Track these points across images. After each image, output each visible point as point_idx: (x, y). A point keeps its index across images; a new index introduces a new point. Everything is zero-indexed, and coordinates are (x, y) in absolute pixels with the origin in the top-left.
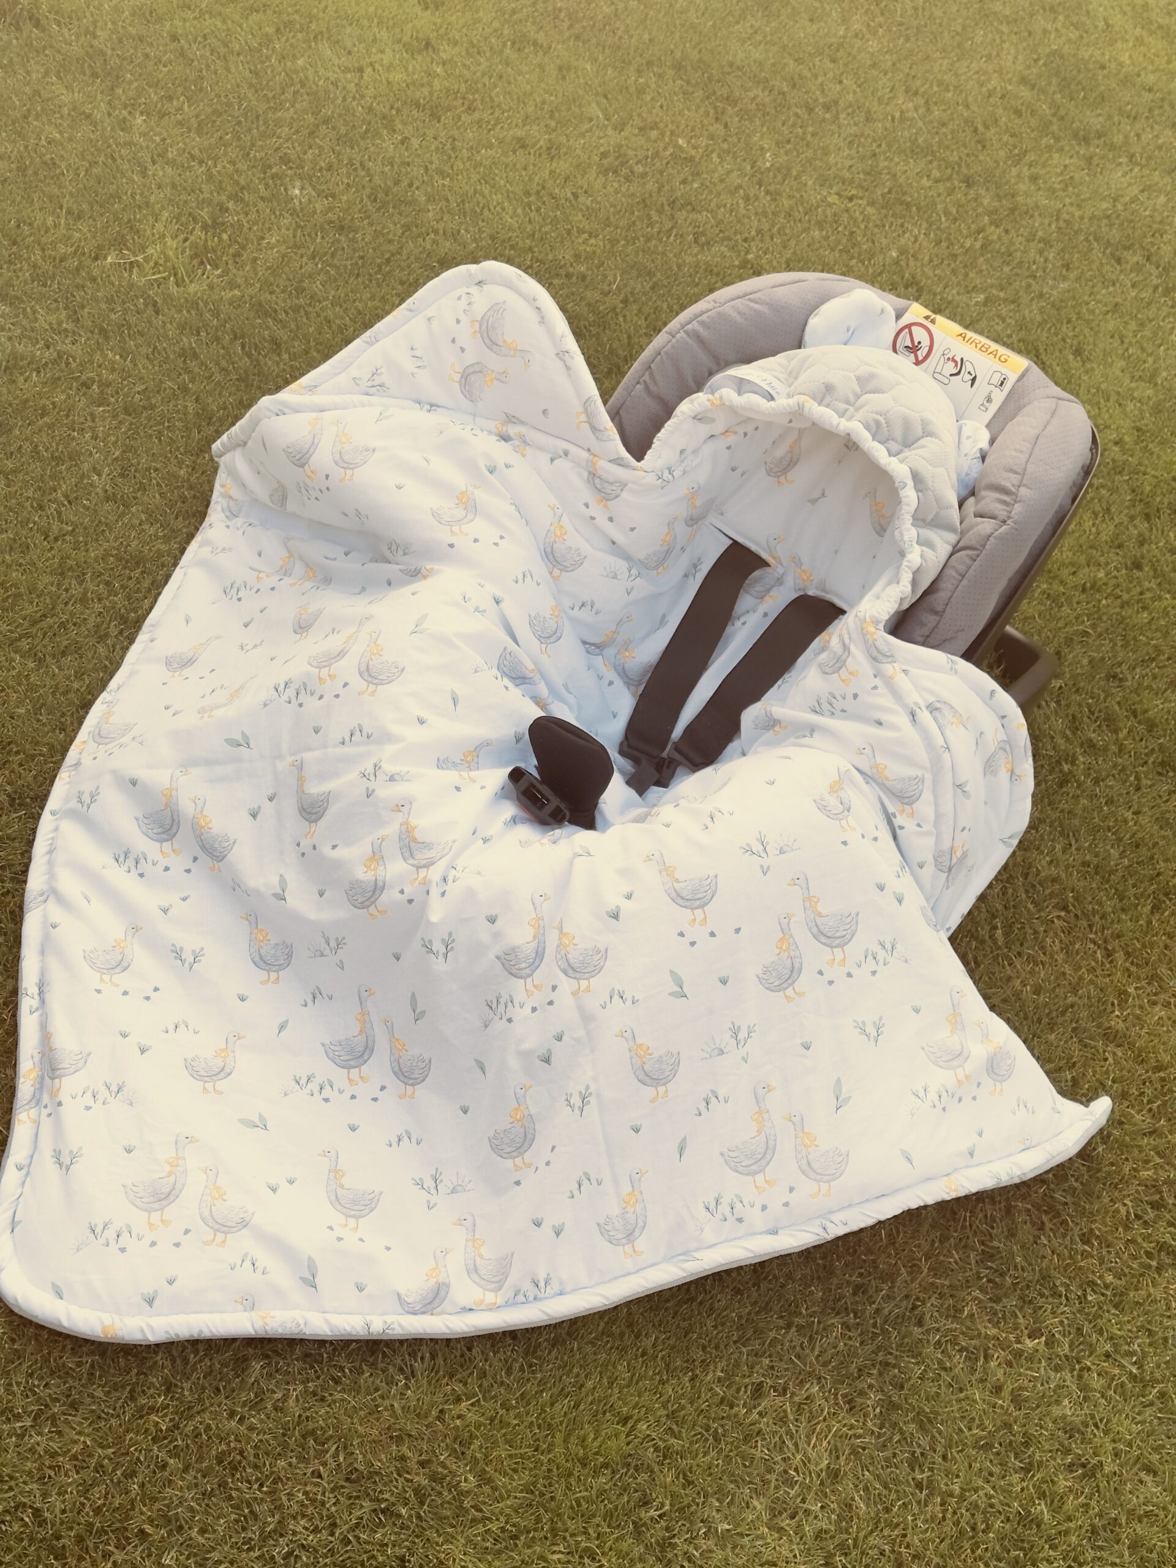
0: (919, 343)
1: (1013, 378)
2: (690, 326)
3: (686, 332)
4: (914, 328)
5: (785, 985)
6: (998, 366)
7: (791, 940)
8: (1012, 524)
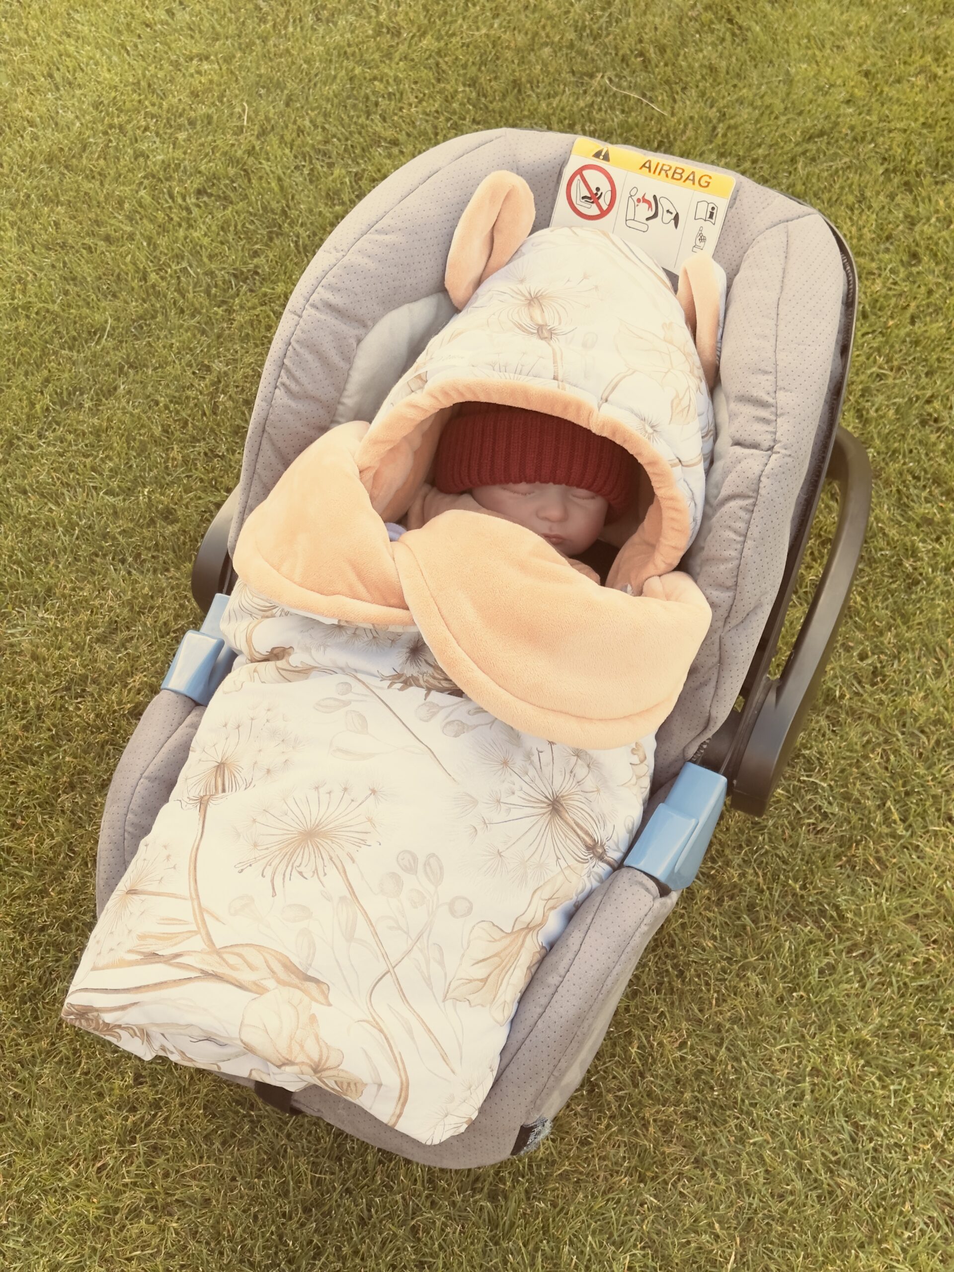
0: (598, 189)
1: (722, 205)
2: (315, 296)
3: (313, 306)
6: (700, 194)
8: (783, 451)
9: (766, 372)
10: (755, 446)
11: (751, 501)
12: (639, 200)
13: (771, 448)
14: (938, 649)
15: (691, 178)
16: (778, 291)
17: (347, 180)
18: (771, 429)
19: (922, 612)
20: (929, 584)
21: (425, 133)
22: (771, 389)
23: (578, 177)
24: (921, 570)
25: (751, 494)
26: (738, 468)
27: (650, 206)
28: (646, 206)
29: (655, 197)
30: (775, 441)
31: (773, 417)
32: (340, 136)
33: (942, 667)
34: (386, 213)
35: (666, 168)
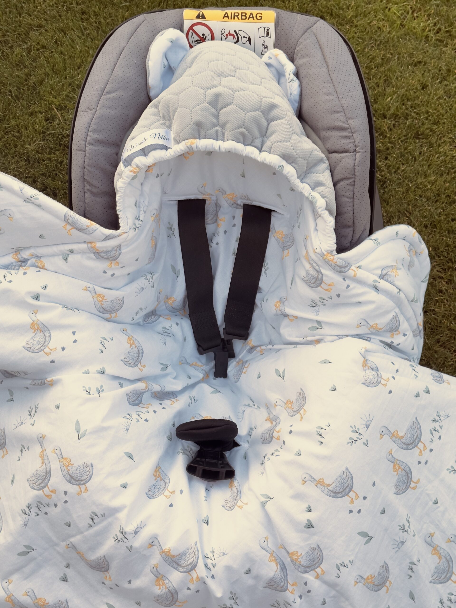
0: (203, 35)
1: (272, 27)
2: (89, 138)
3: (90, 144)
4: (194, 28)
5: (409, 484)
6: (259, 24)
7: (398, 462)
8: (362, 151)
9: (338, 112)
10: (346, 151)
11: (352, 180)
12: (227, 35)
13: (355, 151)
14: (406, 212)
15: (251, 16)
16: (326, 67)
17: (24, 54)
18: (352, 141)
19: (393, 196)
20: (390, 182)
21: (55, 17)
22: (344, 120)
23: (191, 31)
24: (385, 176)
25: (351, 176)
26: (341, 164)
27: (234, 37)
28: (232, 37)
29: (235, 31)
30: (355, 146)
31: (351, 135)
32: (10, 30)
33: (411, 220)
34: (108, 81)
35: (236, 14)
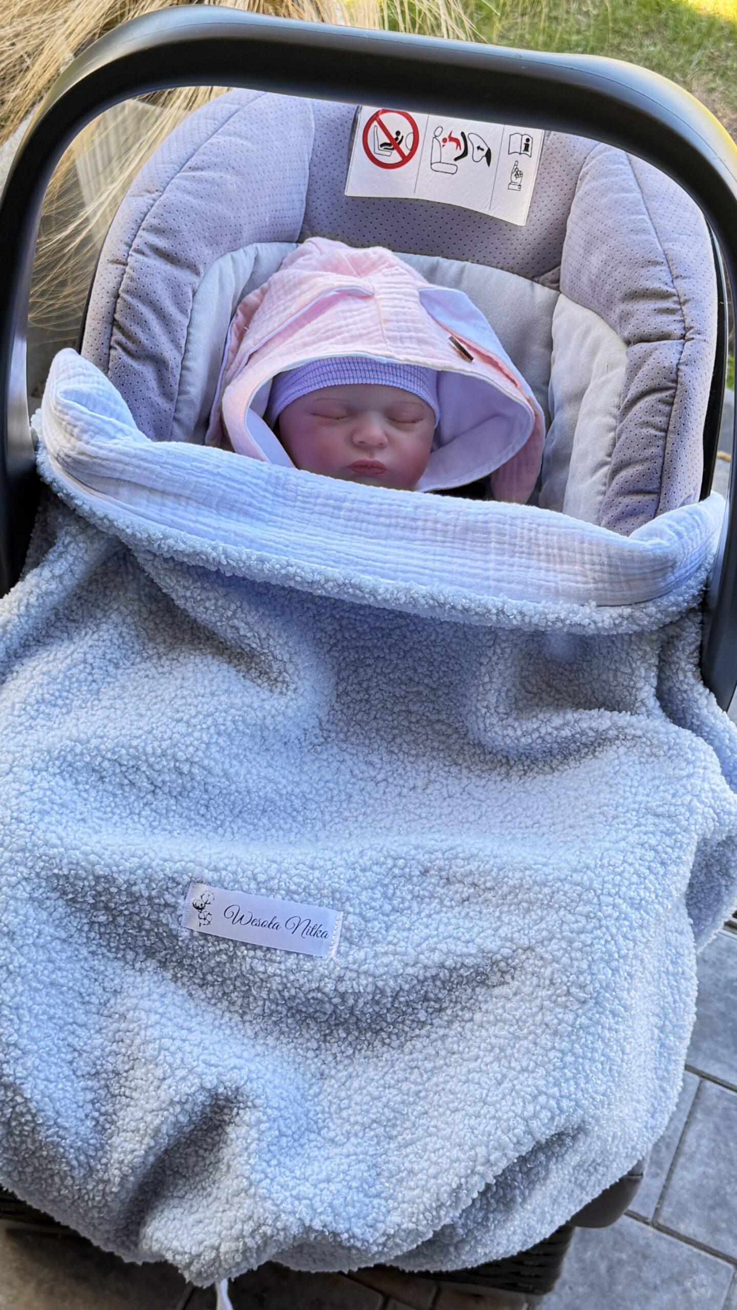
9: (657, 263)
10: (664, 337)
11: (671, 392)
12: (445, 140)
13: (683, 337)
18: (679, 318)
22: (668, 279)
23: (375, 123)
25: (671, 384)
26: (650, 361)
27: (458, 144)
28: (454, 144)
29: (463, 134)
30: (685, 328)
31: (677, 306)
